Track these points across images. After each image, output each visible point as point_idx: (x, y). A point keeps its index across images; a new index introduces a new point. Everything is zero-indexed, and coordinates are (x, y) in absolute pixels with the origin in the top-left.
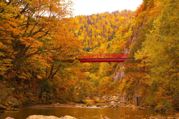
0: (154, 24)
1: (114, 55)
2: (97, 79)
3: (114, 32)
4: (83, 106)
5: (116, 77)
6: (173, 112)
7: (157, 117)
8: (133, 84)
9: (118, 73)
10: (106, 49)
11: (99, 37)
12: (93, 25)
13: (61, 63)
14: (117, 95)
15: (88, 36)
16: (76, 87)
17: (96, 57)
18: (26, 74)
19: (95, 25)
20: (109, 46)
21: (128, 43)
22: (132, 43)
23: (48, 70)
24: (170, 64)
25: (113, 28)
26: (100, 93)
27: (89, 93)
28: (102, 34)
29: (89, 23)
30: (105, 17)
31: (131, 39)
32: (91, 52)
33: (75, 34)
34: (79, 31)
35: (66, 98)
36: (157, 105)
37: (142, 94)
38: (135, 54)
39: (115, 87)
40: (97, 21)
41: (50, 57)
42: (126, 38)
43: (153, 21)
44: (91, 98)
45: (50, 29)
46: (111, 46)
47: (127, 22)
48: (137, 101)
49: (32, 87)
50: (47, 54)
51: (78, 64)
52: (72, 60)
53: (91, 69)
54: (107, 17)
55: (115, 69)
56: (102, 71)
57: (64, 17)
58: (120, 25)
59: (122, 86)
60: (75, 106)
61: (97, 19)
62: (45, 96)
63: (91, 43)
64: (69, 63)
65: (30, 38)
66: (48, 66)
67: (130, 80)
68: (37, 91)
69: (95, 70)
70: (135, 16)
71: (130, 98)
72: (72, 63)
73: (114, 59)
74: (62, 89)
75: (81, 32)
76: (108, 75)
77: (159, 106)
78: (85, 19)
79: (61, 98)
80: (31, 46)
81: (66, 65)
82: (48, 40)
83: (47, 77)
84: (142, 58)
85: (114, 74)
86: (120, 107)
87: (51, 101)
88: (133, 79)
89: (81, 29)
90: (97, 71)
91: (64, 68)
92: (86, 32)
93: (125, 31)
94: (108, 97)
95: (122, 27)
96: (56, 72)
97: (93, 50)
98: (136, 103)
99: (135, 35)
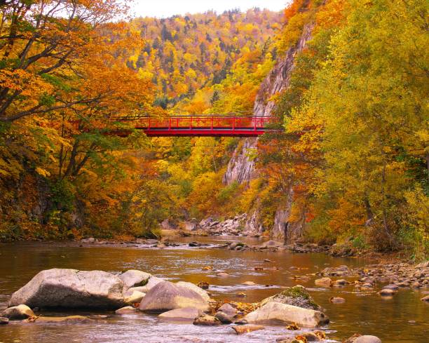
0: (330, 47)
1: (230, 119)
2: (186, 177)
3: (229, 62)
4: (156, 246)
5: (234, 174)
7: (340, 270)
8: (276, 190)
9: (238, 165)
10: (209, 104)
11: (191, 72)
12: (175, 43)
13: (97, 137)
14: (236, 217)
15: (162, 71)
16: (135, 199)
17: (182, 124)
18: (9, 163)
19: (181, 41)
20: (216, 97)
21: (264, 91)
22: (273, 90)
23: (64, 155)
24: (371, 143)
25: (226, 52)
26: (193, 213)
27: (167, 213)
28: (200, 67)
29: (166, 36)
30: (207, 23)
31: (272, 81)
32: (172, 111)
33: (130, 64)
34: (141, 58)
35: (109, 224)
36: (335, 241)
37: (297, 215)
38: (286, 118)
39: (231, 197)
40: (185, 32)
41: (69, 121)
42: (259, 78)
43: (330, 39)
44: (173, 225)
45: (72, 50)
46: (220, 95)
47: (261, 38)
48: (286, 231)
49: (25, 196)
50: (61, 114)
51: (142, 141)
52: (126, 131)
53: (169, 153)
54: (211, 24)
55: (232, 155)
56: (198, 157)
57: (108, 22)
58: (243, 45)
59: (249, 194)
60: (137, 245)
61: (186, 29)
62: (59, 219)
63: (171, 87)
64: (119, 137)
65: (20, 72)
66: (66, 144)
67: (267, 182)
68: (38, 207)
70: (280, 23)
71: (267, 224)
72: (126, 138)
73: (231, 128)
74: (99, 202)
75: (145, 60)
76: (213, 169)
77: (341, 244)
78: (156, 27)
79: (97, 225)
80: (24, 93)
81: (110, 143)
82: (65, 77)
83: (62, 172)
84: (301, 129)
85: (229, 166)
86: (247, 247)
87: (71, 233)
88: (275, 179)
89: (146, 53)
90: (186, 157)
91: (105, 150)
92: (158, 59)
93: (254, 59)
94: (214, 223)
95: (248, 50)
96: (86, 159)
97: (175, 104)
98: (283, 236)
99: (282, 70)
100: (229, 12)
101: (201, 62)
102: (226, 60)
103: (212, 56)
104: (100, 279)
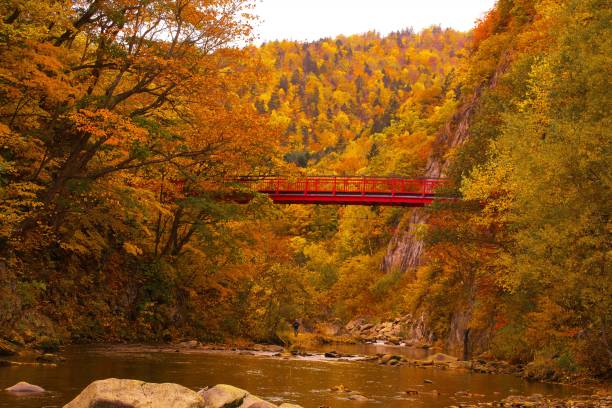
0: (530, 81)
1: (391, 181)
2: (328, 262)
3: (395, 102)
4: (279, 355)
5: (396, 259)
6: (587, 383)
7: (530, 401)
8: (452, 283)
9: (402, 245)
10: (365, 161)
11: (342, 116)
12: (322, 76)
13: (207, 203)
14: (398, 319)
15: (303, 114)
16: (256, 288)
17: (328, 187)
18: (88, 236)
19: (330, 74)
20: (374, 151)
21: (442, 143)
22: (455, 142)
23: (162, 226)
24: (584, 218)
25: (392, 89)
26: (337, 311)
27: (300, 310)
28: (355, 110)
29: (310, 66)
30: (366, 49)
31: (453, 129)
32: (314, 170)
33: (259, 105)
34: (274, 97)
35: (220, 323)
36: (531, 359)
37: (483, 319)
38: (465, 181)
39: (390, 291)
40: (336, 61)
41: (171, 181)
42: (436, 125)
43: (530, 70)
44: (308, 327)
45: (174, 85)
46: (381, 149)
47: (441, 71)
48: (466, 341)
49: (108, 281)
50: (160, 171)
51: (266, 207)
52: (245, 195)
53: (309, 228)
54: (373, 50)
55: (393, 231)
56: (347, 234)
57: (224, 46)
58: (415, 79)
59: (416, 288)
60: (254, 352)
61: (338, 56)
62: (151, 314)
63: (315, 137)
64: (237, 204)
65: (105, 113)
66: (165, 212)
67: (442, 271)
68: (124, 297)
69: (324, 232)
70: (468, 48)
71: (441, 330)
72: (246, 206)
73: (389, 194)
74: (207, 292)
75: (281, 99)
76: (367, 251)
77: (539, 362)
78: (297, 55)
79: (204, 323)
80: (109, 142)
81: (223, 212)
82: (167, 121)
83: (159, 251)
84: (486, 196)
85: (390, 246)
86: (405, 361)
87: (168, 333)
88: (453, 267)
89: (281, 90)
90: (331, 233)
91: (217, 221)
92: (297, 100)
93: (430, 99)
94: (366, 326)
95: (423, 87)
96: (191, 232)
97: (318, 160)
98: (462, 349)
99: (467, 114)
100: (398, 33)
101: (356, 104)
102: (391, 100)
103: (372, 94)
104: (172, 396)
